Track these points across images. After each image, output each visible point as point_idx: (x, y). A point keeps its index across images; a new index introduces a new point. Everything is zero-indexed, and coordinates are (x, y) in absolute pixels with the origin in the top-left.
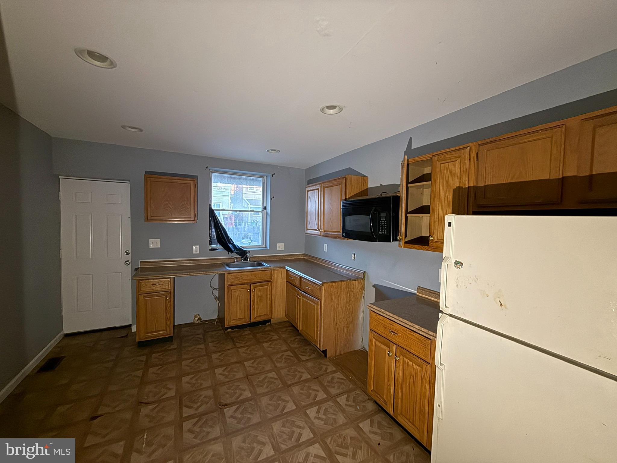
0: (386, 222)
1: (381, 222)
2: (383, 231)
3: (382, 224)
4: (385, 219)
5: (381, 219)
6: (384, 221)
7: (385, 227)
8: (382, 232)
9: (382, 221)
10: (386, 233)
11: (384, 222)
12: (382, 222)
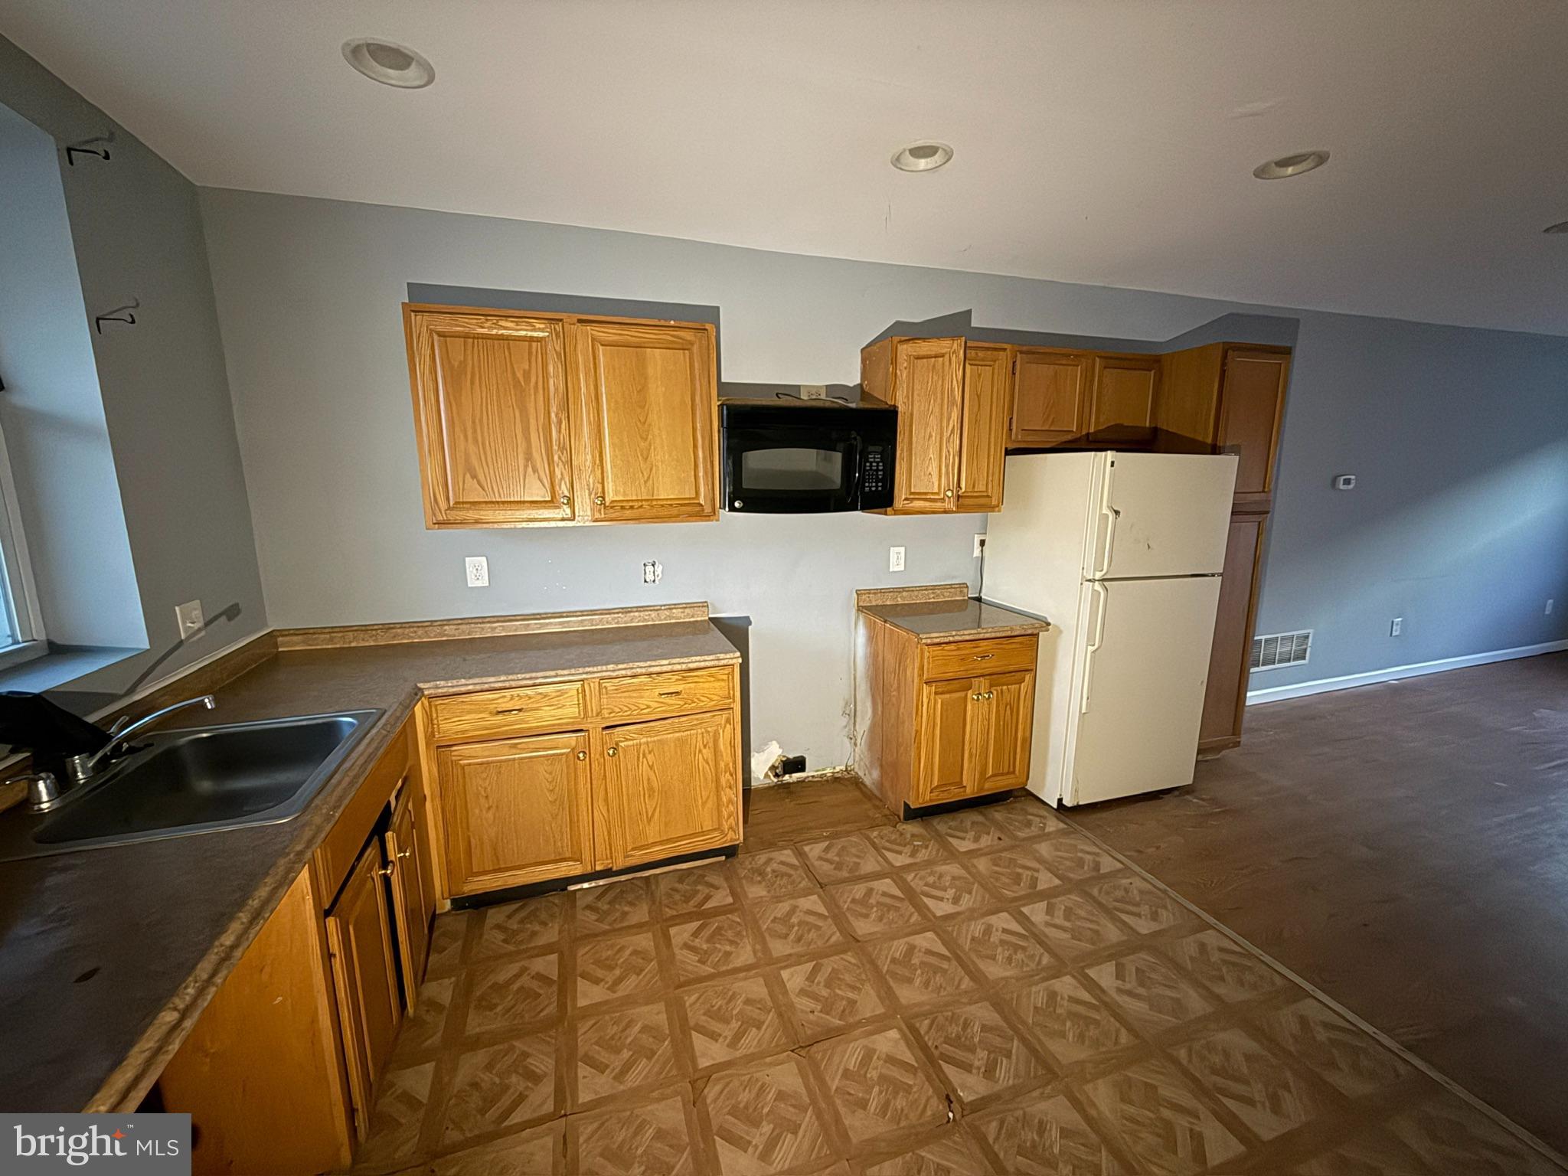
0: (881, 464)
1: (868, 464)
2: (874, 484)
3: (871, 469)
4: (881, 458)
5: (868, 458)
6: (878, 463)
7: (877, 475)
8: (870, 487)
9: (871, 463)
10: (880, 488)
11: (878, 466)
12: (871, 466)
